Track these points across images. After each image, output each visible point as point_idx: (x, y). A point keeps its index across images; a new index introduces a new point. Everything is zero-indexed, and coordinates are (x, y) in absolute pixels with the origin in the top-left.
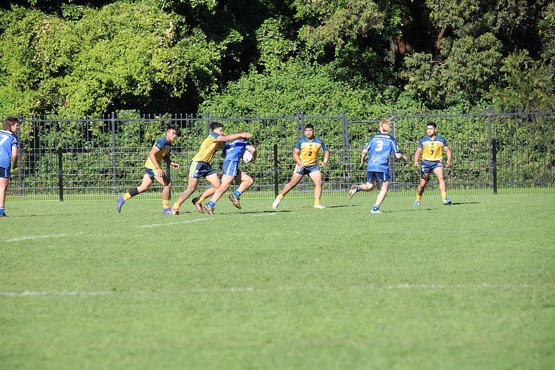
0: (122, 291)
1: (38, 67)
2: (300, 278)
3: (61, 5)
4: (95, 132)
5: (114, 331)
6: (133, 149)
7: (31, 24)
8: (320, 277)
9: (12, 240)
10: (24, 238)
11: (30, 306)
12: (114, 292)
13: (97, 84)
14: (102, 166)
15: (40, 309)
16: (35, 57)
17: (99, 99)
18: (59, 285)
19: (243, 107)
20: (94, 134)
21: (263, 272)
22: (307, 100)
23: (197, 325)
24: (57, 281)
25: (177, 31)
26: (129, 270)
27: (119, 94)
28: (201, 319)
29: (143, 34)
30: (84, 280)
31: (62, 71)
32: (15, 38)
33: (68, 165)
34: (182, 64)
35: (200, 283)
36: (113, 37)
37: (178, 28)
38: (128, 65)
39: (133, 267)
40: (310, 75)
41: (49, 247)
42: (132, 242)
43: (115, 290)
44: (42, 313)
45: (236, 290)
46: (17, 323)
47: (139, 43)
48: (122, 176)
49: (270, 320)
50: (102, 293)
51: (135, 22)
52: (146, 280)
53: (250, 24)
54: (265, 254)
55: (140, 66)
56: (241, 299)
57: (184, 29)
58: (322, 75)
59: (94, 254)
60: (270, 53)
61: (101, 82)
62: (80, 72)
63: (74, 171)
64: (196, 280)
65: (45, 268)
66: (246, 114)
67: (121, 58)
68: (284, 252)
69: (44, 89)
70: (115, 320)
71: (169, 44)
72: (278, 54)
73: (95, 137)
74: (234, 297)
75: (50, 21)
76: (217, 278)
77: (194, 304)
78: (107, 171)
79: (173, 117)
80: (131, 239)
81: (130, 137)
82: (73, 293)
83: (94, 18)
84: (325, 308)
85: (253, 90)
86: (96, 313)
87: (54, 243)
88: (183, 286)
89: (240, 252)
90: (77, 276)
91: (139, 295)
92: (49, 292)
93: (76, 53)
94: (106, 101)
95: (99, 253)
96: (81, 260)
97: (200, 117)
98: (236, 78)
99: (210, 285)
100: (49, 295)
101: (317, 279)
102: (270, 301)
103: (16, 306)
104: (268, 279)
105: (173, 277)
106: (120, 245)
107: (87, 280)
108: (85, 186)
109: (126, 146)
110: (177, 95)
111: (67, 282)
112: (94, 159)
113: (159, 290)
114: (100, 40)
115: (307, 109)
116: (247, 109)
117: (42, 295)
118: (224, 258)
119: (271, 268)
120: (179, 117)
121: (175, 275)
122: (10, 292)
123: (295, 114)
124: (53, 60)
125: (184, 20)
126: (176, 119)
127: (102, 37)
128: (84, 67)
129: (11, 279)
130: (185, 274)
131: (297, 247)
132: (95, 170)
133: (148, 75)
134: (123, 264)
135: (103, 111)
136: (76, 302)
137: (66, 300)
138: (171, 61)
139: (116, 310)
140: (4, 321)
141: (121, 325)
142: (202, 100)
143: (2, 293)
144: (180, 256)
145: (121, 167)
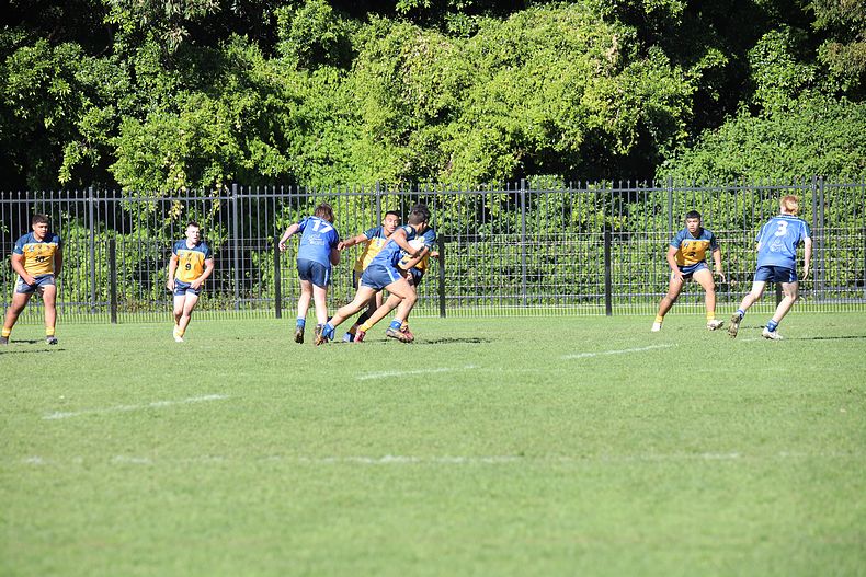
0: (534, 457)
1: (404, 109)
2: (815, 438)
3: (446, 14)
4: (495, 209)
5: (520, 519)
6: (553, 237)
7: (398, 43)
8: (847, 438)
9: (367, 377)
10: (386, 374)
11: (393, 478)
12: (521, 458)
13: (496, 134)
14: (505, 262)
15: (409, 483)
16: (403, 95)
17: (501, 158)
18: (437, 447)
19: (727, 169)
20: (493, 213)
21: (756, 429)
22: (829, 157)
23: (650, 512)
24: (435, 441)
25: (624, 51)
26: (545, 423)
27: (532, 150)
28: (656, 502)
29: (570, 57)
30: (475, 439)
31: (444, 116)
32: (373, 65)
33: (453, 261)
34: (631, 103)
35: (654, 445)
36: (524, 63)
37: (625, 47)
38: (547, 104)
39: (551, 419)
40: (835, 118)
41: (422, 387)
42: (550, 380)
43: (522, 454)
44: (411, 489)
45: (712, 457)
46: (374, 505)
47: (565, 70)
48: (536, 278)
49: (766, 505)
50: (503, 460)
51: (558, 39)
52: (571, 440)
53: (740, 39)
54: (759, 401)
55: (565, 105)
56: (720, 471)
57: (635, 48)
58: (853, 117)
59: (491, 399)
60: (771, 85)
61: (504, 131)
62: (472, 116)
63: (463, 272)
64: (650, 441)
65: (416, 421)
67: (536, 95)
68: (790, 397)
69: (416, 143)
70: (523, 502)
71: (610, 70)
72: (785, 87)
73: (495, 218)
74: (709, 468)
75: (430, 38)
76: (683, 438)
77: (646, 477)
78: (512, 271)
79: (616, 186)
80: (548, 375)
81: (549, 218)
82: (459, 459)
83: (496, 32)
84: (856, 486)
85: (742, 142)
86: (493, 491)
87: (431, 382)
88: (630, 451)
89: (720, 397)
90: (465, 433)
91: (560, 463)
92: (422, 458)
93: (466, 87)
94: (510, 160)
95: (498, 398)
96: (471, 408)
97: (659, 186)
98: (717, 123)
99: (670, 448)
100: (421, 462)
101: (842, 441)
102: (765, 475)
103: (372, 478)
104: (763, 441)
105: (613, 436)
106: (530, 385)
107: (479, 440)
108: (479, 294)
109: (542, 232)
110: (622, 150)
111: (449, 443)
112: (493, 252)
113: (591, 456)
114: (504, 67)
115: (830, 172)
116: (733, 173)
117: (411, 462)
118: (694, 408)
119: (769, 423)
120: (624, 186)
121: (616, 434)
122: (362, 456)
123: (810, 181)
124: (430, 99)
125: (634, 35)
126: (620, 190)
127: (507, 63)
128: (478, 108)
129: (365, 437)
130: (632, 431)
131: (811, 390)
132: (495, 270)
133: (578, 119)
134: (535, 415)
135: (506, 176)
136: (463, 474)
137: (447, 469)
138: (613, 98)
139: (524, 487)
140: (353, 502)
141: (532, 509)
142: (662, 159)
143: (351, 458)
144: (624, 403)
145: (535, 264)
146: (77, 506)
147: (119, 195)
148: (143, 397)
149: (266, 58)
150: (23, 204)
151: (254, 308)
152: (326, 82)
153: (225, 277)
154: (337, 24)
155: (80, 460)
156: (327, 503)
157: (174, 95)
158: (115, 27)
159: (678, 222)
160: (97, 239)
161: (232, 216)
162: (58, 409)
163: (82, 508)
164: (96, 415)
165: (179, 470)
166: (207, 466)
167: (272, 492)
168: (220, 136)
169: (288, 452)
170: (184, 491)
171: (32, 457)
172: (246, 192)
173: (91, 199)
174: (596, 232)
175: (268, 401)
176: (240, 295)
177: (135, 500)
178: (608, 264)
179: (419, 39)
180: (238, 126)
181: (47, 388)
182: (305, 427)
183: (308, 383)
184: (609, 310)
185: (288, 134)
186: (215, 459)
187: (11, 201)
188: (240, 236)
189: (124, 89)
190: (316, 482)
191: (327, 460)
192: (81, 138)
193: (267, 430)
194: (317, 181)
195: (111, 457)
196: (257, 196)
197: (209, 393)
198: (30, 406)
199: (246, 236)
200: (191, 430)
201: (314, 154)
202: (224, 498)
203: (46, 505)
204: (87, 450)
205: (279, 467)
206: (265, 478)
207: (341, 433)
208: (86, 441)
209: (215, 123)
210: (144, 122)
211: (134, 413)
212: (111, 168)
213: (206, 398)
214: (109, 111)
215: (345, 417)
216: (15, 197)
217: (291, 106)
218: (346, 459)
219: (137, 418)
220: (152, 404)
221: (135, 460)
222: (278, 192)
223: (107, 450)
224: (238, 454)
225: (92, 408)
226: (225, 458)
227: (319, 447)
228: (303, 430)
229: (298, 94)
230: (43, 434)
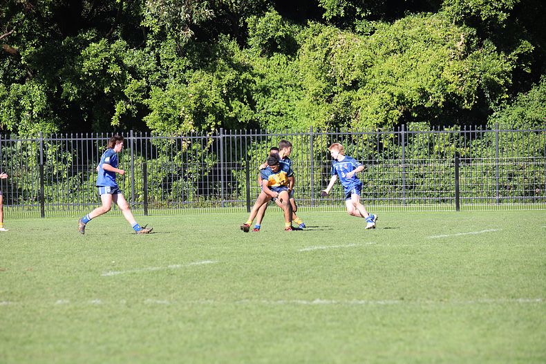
0: (410, 300)
1: (332, 81)
3: (355, 21)
4: (385, 144)
5: (401, 340)
6: (422, 161)
7: (327, 39)
9: (304, 250)
10: (316, 248)
11: (321, 313)
12: (401, 301)
13: (389, 97)
14: (391, 178)
15: (331, 317)
16: (329, 72)
17: (390, 112)
18: (348, 294)
19: (534, 118)
20: (384, 146)
23: (484, 336)
24: (346, 290)
25: (468, 43)
26: (417, 279)
27: (410, 107)
28: (488, 329)
29: (434, 48)
30: (373, 289)
31: (355, 85)
32: (311, 53)
34: (473, 77)
35: (487, 293)
36: (405, 51)
37: (468, 40)
38: (420, 78)
39: (421, 277)
41: (339, 256)
42: (420, 252)
43: (402, 299)
44: (332, 321)
45: (523, 301)
46: (308, 330)
47: (431, 56)
48: (412, 187)
50: (390, 302)
51: (427, 36)
52: (433, 290)
55: (432, 78)
56: (529, 310)
57: (475, 42)
59: (382, 264)
61: (392, 95)
62: (372, 85)
63: (365, 183)
64: (484, 291)
65: (335, 278)
66: (536, 125)
67: (413, 72)
69: (337, 103)
70: (403, 329)
71: (460, 56)
73: (386, 149)
74: (522, 308)
75: (345, 36)
76: (505, 288)
77: (481, 314)
78: (396, 183)
79: (462, 129)
80: (419, 249)
81: (420, 149)
82: (362, 302)
83: (387, 32)
85: (543, 101)
86: (384, 322)
87: (344, 253)
88: (471, 297)
90: (366, 285)
91: (426, 304)
92: (339, 301)
93: (369, 67)
94: (397, 113)
95: (387, 263)
96: (370, 269)
97: (490, 129)
98: (527, 89)
99: (497, 295)
100: (338, 303)
103: (307, 313)
105: (460, 287)
106: (408, 255)
107: (375, 289)
108: (375, 197)
109: (416, 158)
110: (468, 107)
111: (356, 291)
113: (446, 300)
114: (392, 54)
116: (537, 121)
117: (332, 303)
118: (512, 269)
120: (468, 129)
121: (462, 286)
122: (301, 299)
124: (347, 75)
125: (475, 33)
126: (465, 131)
127: (394, 51)
128: (377, 81)
129: (303, 288)
132: (385, 182)
133: (441, 86)
134: (411, 274)
135: (394, 124)
136: (365, 311)
137: (355, 308)
138: (462, 74)
139: (403, 319)
140: (295, 329)
141: (408, 334)
142: (492, 112)
143: (294, 301)
144: (467, 266)
145: (411, 178)
146: (123, 331)
147: (149, 135)
148: (164, 262)
149: (241, 49)
150: (90, 141)
151: (233, 206)
152: (279, 64)
153: (215, 186)
154: (285, 27)
155: (125, 302)
156: (278, 329)
157: (184, 73)
158: (148, 30)
159: (502, 152)
160: (135, 163)
161: (219, 148)
162: (111, 269)
163: (126, 331)
164: (134, 273)
165: (186, 308)
166: (204, 306)
167: (244, 322)
168: (214, 97)
169: (254, 297)
170: (189, 321)
171: (95, 299)
172: (228, 133)
173: (132, 138)
174: (450, 158)
175: (242, 265)
176: (225, 198)
177: (159, 327)
178: (457, 178)
179: (340, 37)
180: (225, 92)
181: (104, 257)
182: (265, 281)
183: (267, 253)
184: (458, 207)
185: (255, 97)
186: (209, 301)
187: (82, 139)
188: (224, 161)
189: (152, 69)
190: (272, 316)
191: (279, 302)
192: (126, 99)
193: (241, 283)
194: (273, 126)
195: (143, 300)
196: (236, 136)
197: (205, 259)
198: (93, 268)
199: (229, 160)
200: (194, 283)
201: (271, 110)
202: (215, 326)
203: (103, 329)
204: (129, 295)
205: (248, 306)
206: (239, 313)
207: (288, 285)
208: (128, 290)
209: (211, 90)
210: (165, 90)
211: (158, 272)
212: (145, 118)
213: (203, 263)
214: (143, 83)
215: (290, 275)
216: (85, 137)
217: (257, 79)
218: (291, 302)
219: (160, 275)
220: (169, 266)
221: (159, 302)
222: (248, 133)
223: (141, 296)
224: (223, 298)
225: (132, 269)
226: (215, 300)
227: (274, 294)
228: (264, 283)
229: (261, 72)
230: (102, 285)
